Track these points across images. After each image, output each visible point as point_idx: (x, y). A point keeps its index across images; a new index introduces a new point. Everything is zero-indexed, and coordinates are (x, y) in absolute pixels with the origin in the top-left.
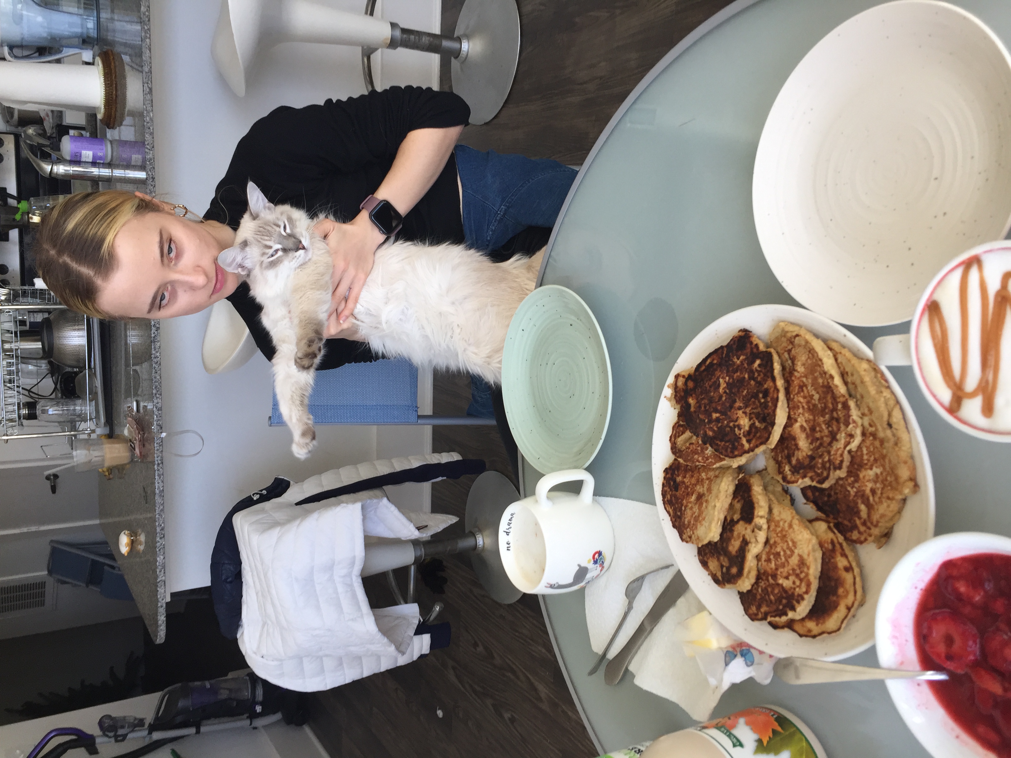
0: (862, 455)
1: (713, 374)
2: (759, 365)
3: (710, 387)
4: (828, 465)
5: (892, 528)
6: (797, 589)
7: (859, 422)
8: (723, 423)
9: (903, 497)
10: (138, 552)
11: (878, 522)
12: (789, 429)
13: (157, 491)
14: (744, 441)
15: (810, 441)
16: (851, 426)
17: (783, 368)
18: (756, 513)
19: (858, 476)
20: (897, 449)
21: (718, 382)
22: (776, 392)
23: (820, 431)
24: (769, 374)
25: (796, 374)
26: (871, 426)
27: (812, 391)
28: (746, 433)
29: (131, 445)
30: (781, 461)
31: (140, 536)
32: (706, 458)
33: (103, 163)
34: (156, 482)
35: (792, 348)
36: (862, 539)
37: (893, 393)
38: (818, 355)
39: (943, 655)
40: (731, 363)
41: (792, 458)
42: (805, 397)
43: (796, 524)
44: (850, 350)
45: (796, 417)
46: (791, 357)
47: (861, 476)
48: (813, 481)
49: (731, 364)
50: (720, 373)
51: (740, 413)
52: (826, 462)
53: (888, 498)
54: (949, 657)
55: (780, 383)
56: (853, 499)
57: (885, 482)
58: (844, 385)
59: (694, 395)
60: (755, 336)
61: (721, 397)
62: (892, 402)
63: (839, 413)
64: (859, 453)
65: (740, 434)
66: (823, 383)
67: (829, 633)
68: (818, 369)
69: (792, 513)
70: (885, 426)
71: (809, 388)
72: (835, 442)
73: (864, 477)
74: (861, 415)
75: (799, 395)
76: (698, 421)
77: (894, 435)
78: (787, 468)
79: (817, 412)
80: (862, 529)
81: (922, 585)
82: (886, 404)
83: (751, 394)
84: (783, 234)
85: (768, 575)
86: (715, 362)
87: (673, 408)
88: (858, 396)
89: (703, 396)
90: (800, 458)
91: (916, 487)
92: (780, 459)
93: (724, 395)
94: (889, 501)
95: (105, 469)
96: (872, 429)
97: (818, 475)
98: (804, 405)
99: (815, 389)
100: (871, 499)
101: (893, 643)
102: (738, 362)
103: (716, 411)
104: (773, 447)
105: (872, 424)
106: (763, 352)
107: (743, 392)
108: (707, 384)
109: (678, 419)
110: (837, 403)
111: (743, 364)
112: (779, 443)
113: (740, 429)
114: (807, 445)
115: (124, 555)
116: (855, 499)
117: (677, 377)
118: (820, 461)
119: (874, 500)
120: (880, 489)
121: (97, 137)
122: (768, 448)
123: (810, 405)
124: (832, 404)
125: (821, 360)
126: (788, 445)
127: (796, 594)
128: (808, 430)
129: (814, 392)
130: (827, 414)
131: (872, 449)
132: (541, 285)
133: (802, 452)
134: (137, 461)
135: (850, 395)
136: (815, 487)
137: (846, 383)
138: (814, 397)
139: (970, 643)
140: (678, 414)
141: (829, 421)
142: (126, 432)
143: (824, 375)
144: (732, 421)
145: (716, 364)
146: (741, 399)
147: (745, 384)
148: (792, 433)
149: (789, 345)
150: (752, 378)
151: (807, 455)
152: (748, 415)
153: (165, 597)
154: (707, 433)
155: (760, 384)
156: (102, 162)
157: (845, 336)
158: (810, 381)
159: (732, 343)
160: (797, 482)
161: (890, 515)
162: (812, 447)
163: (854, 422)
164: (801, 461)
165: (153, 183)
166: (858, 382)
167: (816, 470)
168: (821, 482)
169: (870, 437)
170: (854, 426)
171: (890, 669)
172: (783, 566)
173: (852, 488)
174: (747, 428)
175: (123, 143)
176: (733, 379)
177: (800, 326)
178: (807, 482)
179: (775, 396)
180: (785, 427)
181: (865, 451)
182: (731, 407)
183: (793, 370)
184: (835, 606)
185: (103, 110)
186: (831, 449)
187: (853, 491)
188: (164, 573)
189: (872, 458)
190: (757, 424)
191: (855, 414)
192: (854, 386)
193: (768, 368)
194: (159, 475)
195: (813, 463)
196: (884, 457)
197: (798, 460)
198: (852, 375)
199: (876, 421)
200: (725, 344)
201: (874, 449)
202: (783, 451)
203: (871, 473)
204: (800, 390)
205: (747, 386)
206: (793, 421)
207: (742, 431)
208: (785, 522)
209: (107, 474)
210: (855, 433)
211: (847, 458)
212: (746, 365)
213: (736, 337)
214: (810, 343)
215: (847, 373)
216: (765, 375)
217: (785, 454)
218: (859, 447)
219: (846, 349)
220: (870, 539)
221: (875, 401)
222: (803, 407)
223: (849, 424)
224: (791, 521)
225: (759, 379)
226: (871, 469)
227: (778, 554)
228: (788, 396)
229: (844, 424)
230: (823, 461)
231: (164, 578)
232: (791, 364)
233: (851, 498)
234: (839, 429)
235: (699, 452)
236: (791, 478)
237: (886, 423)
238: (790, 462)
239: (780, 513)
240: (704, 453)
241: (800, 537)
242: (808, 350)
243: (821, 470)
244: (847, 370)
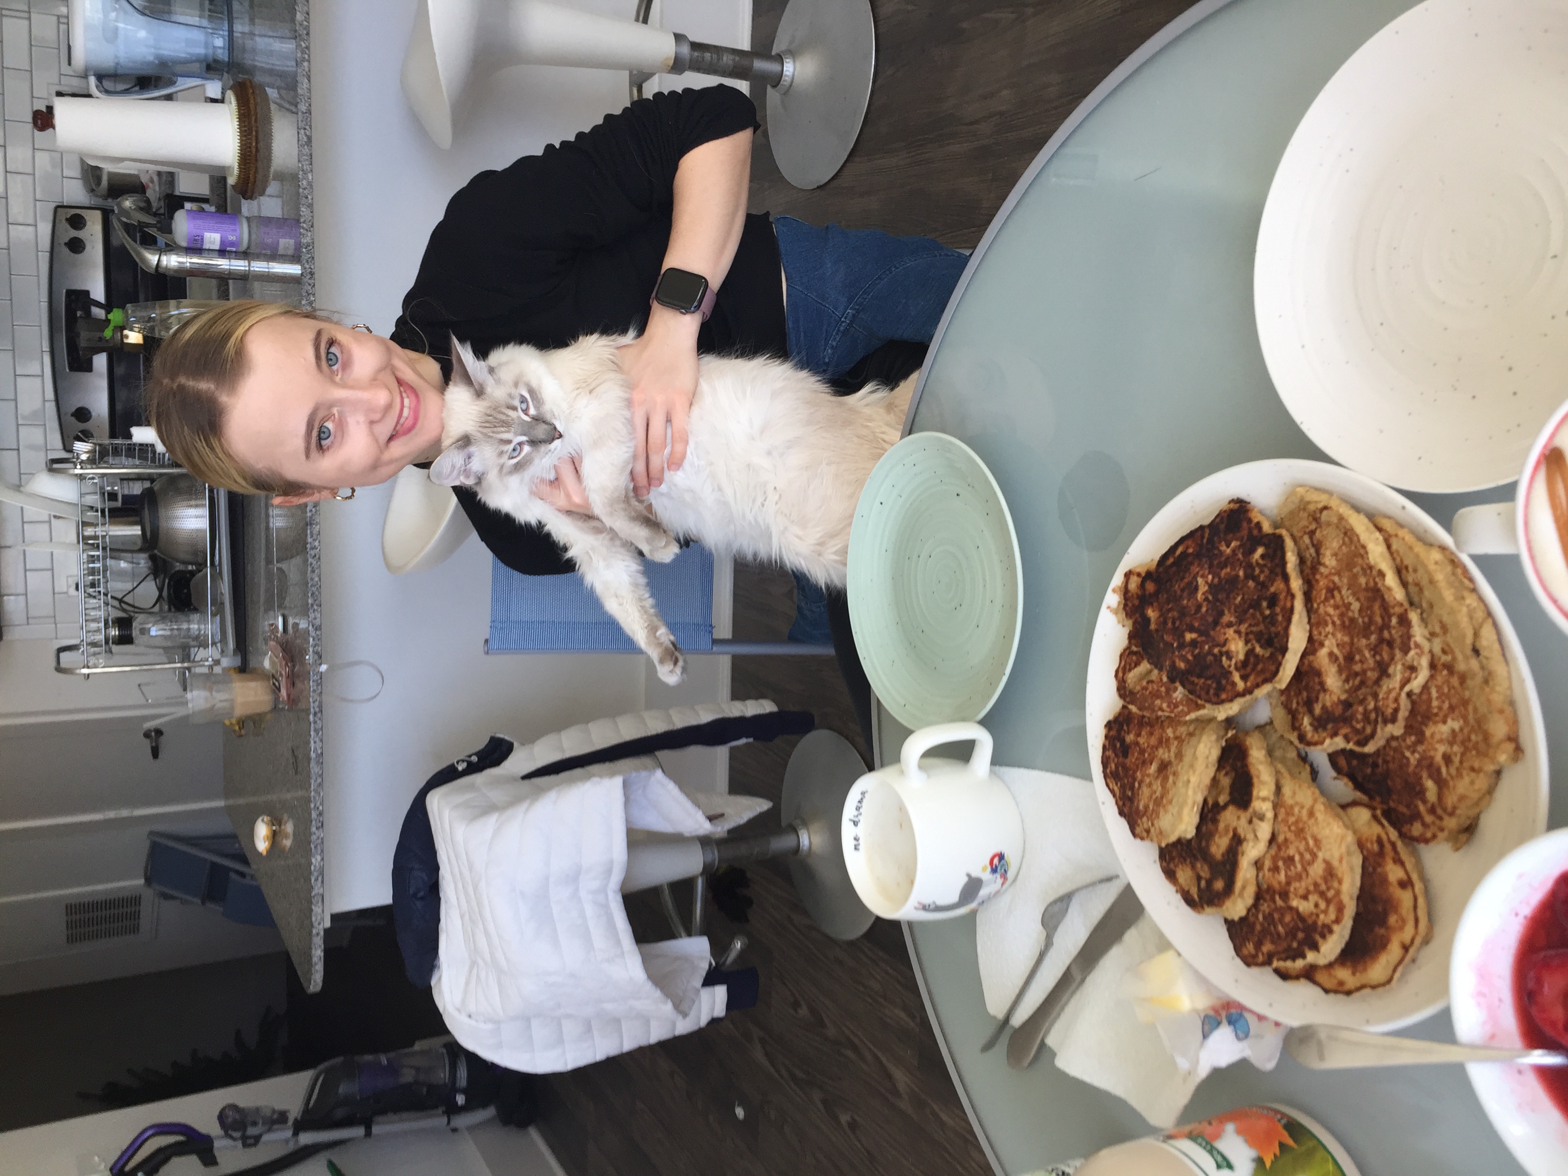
0: (1430, 700)
1: (1187, 570)
2: (1263, 556)
3: (1183, 590)
4: (1373, 716)
5: (1477, 818)
6: (1322, 916)
7: (1426, 646)
8: (1202, 648)
9: (1498, 768)
10: (283, 849)
11: (1455, 808)
12: (1311, 658)
13: (313, 755)
14: (1236, 677)
15: (1344, 676)
16: (1412, 653)
17: (1302, 560)
18: (1255, 793)
19: (1422, 733)
20: (1487, 689)
21: (1195, 583)
22: (1289, 598)
23: (1361, 661)
24: (1278, 570)
25: (1322, 569)
26: (1444, 652)
27: (1348, 597)
28: (1239, 665)
29: (274, 684)
30: (1296, 710)
31: (286, 824)
32: (1174, 704)
33: (236, 252)
34: (312, 741)
35: (1316, 529)
36: (1429, 835)
37: (1481, 599)
38: (1359, 540)
39: (1560, 1024)
40: (1216, 552)
41: (1315, 705)
42: (1336, 607)
43: (1320, 811)
44: (1413, 532)
45: (1322, 638)
46: (1315, 542)
47: (1428, 733)
48: (1348, 742)
49: (1217, 555)
50: (1198, 569)
51: (1230, 632)
52: (1371, 711)
53: (1473, 769)
55: (1296, 584)
56: (1415, 773)
57: (1467, 744)
58: (1401, 587)
59: (1155, 604)
60: (1256, 510)
61: (1199, 607)
62: (1480, 614)
63: (1393, 632)
64: (1424, 697)
65: (1230, 666)
66: (1367, 584)
67: (1373, 987)
68: (1360, 561)
69: (1313, 793)
70: (1469, 652)
71: (1344, 592)
72: (1385, 679)
73: (1432, 735)
74: (1428, 635)
75: (1327, 604)
76: (1162, 645)
77: (1483, 668)
78: (1306, 721)
79: (1356, 630)
80: (1429, 819)
81: (1527, 909)
82: (1471, 618)
83: (1248, 602)
84: (1303, 346)
85: (1274, 892)
86: (1190, 550)
87: (1120, 626)
88: (1424, 605)
89: (1170, 606)
90: (1328, 704)
91: (1518, 751)
92: (1294, 706)
93: (1205, 604)
94: (1473, 775)
95: (234, 721)
96: (1447, 658)
97: (1357, 732)
98: (1336, 619)
99: (1354, 594)
100: (1444, 770)
101: (1479, 1004)
102: (1228, 551)
103: (1192, 629)
104: (1283, 686)
105: (1446, 648)
106: (1268, 535)
107: (1235, 599)
108: (1177, 586)
109: (1130, 642)
110: (1390, 617)
111: (1237, 555)
112: (1294, 681)
113: (1230, 658)
114: (1340, 684)
115: (261, 854)
116: (1417, 771)
117: (1128, 575)
118: (1361, 709)
119: (1448, 773)
120: (1459, 755)
121: (227, 211)
122: (1275, 688)
123: (1346, 619)
124: (1382, 617)
125: (1364, 547)
126: (1307, 683)
127: (1320, 923)
128: (1341, 659)
129: (1351, 599)
130: (1372, 633)
131: (1446, 690)
132: (910, 434)
133: (1330, 695)
134: (283, 709)
135: (1411, 604)
136: (1351, 751)
137: (1404, 584)
138: (1352, 607)
140: (1129, 634)
141: (1376, 646)
142: (267, 664)
143: (1368, 572)
144: (1218, 645)
145: (1192, 554)
146: (1232, 611)
147: (1239, 587)
148: (1316, 665)
149: (1310, 523)
150: (1249, 576)
151: (1339, 699)
152: (1243, 635)
153: (323, 919)
154: (1177, 664)
155: (1263, 586)
156: (234, 249)
157: (1404, 508)
158: (1345, 581)
159: (1218, 520)
160: (1322, 743)
161: (1475, 796)
162: (1347, 687)
163: (1417, 646)
164: (1330, 709)
165: (311, 282)
166: (1424, 582)
167: (1354, 723)
168: (1362, 743)
169: (1443, 671)
170: (1417, 654)
171: (1473, 1047)
172: (1299, 877)
173: (1413, 752)
174: (1241, 657)
176: (1219, 578)
177: (1330, 493)
178: (1339, 743)
179: (1289, 604)
180: (1304, 655)
181: (1434, 693)
182: (1216, 623)
183: (1317, 563)
184: (1382, 945)
185: (236, 170)
186: (1378, 690)
187: (1413, 759)
188: (323, 882)
189: (1446, 705)
190: (1258, 649)
191: (1418, 633)
192: (1418, 588)
193: (1277, 561)
194: (315, 730)
195: (1348, 713)
196: (1465, 703)
197: (1324, 707)
198: (1415, 571)
199: (1452, 645)
200: (1207, 522)
201: (1449, 690)
202: (1300, 693)
203: (1444, 729)
204: (1329, 595)
205: (1242, 589)
206: (1316, 645)
207: (1234, 661)
208: (1302, 807)
209: (237, 728)
210: (1419, 664)
211: (1405, 705)
212: (1240, 556)
213: (1225, 511)
214: (1347, 521)
215: (1407, 568)
216: (1272, 571)
217: (1302, 699)
218: (1425, 687)
219: (1406, 530)
220: (1441, 835)
221: (1452, 612)
222: (1334, 623)
223: (1409, 649)
224: (1312, 807)
226: (1445, 722)
227: (1290, 860)
228: (1309, 606)
229: (1401, 650)
230: (1365, 710)
231: (321, 890)
232: (1314, 554)
233: (1411, 769)
234: (1392, 658)
235: (1164, 694)
236: (1313, 736)
237: (1470, 647)
238: (1311, 711)
239: (1294, 793)
240: (1171, 696)
241: (1327, 832)
242: (1343, 530)
243: (1362, 724)
244: (1406, 562)
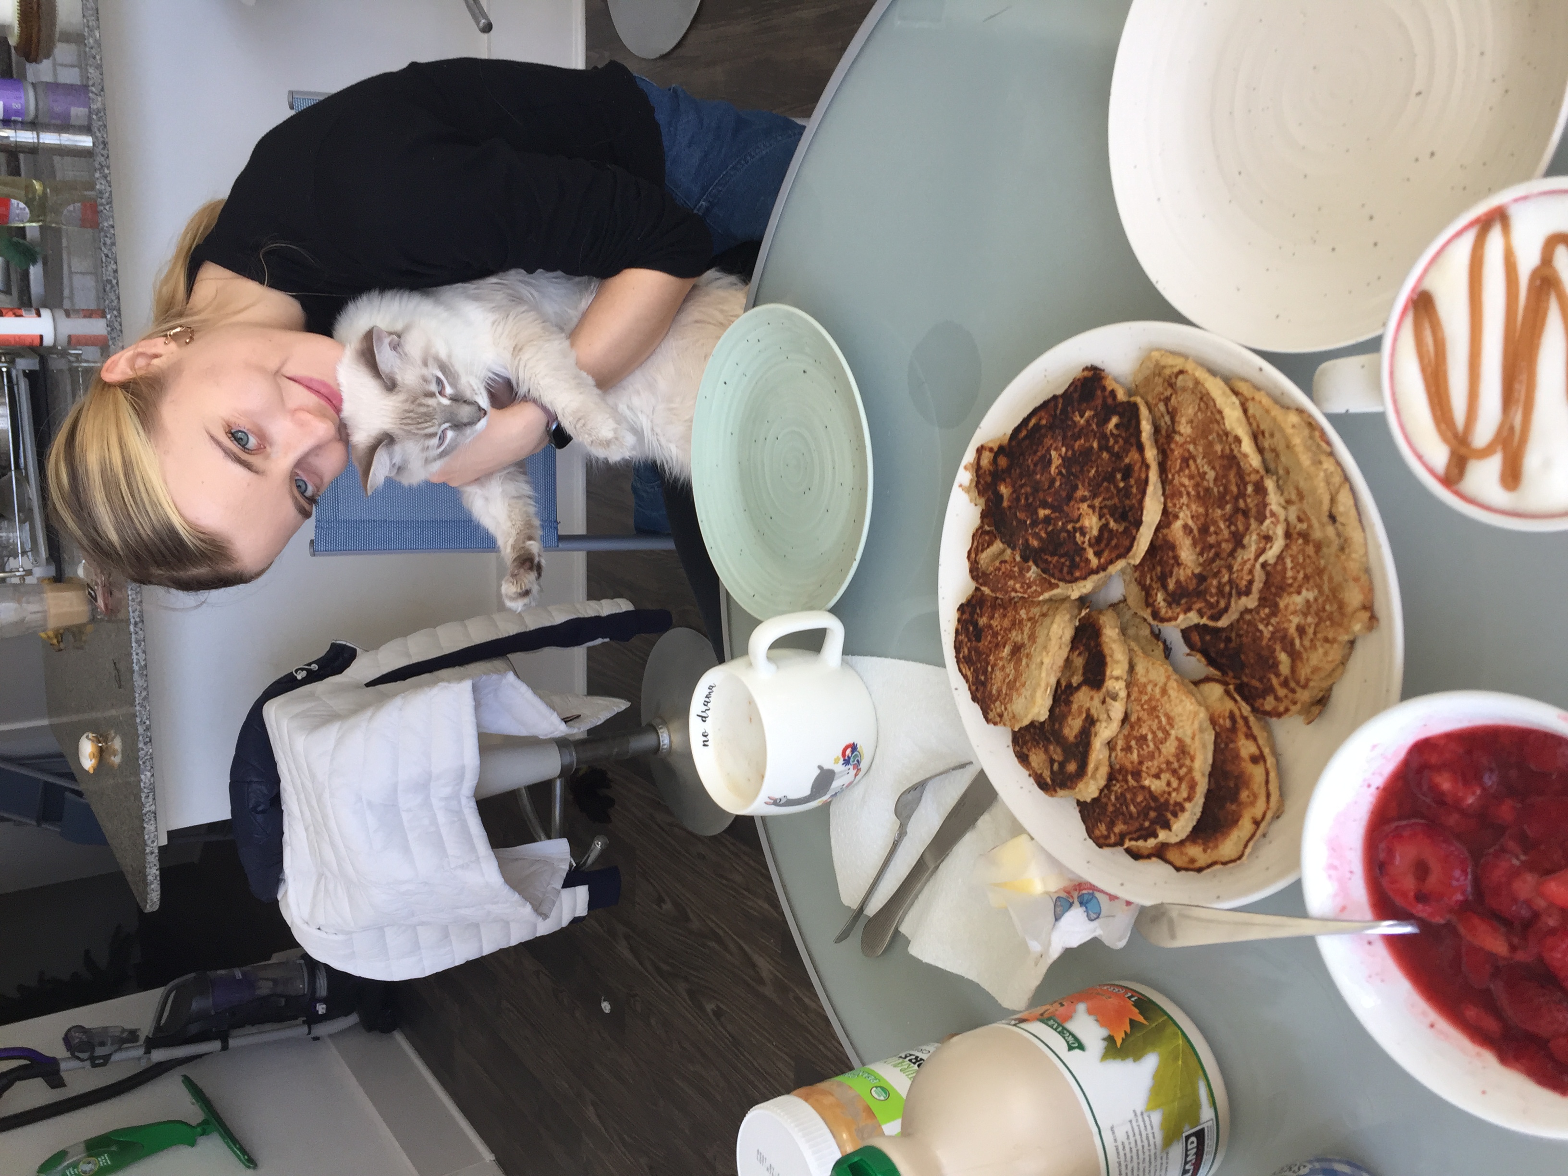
0: (1285, 569)
1: (1040, 443)
2: (1117, 426)
3: (1035, 465)
4: (1227, 589)
5: (1330, 689)
6: (1174, 794)
7: (1282, 514)
8: (1055, 525)
9: (1351, 637)
10: (111, 767)
11: (1308, 680)
12: (1165, 531)
13: (136, 668)
14: (1090, 554)
15: (1198, 549)
16: (1267, 522)
17: (1157, 429)
18: (1108, 673)
19: (1276, 605)
20: (1343, 557)
21: (1048, 456)
22: (1144, 469)
23: (1216, 533)
24: (1133, 440)
25: (1177, 438)
26: (1300, 520)
27: (1203, 466)
28: (1093, 541)
29: (90, 593)
30: (1150, 585)
31: (112, 740)
32: (1027, 584)
33: (22, 123)
34: (134, 654)
35: (1171, 395)
36: (1281, 709)
37: (1338, 464)
38: (1215, 405)
39: (1412, 894)
40: (1070, 423)
41: (1169, 580)
42: (1191, 477)
43: (1173, 688)
44: (1269, 395)
45: (1177, 510)
46: (1170, 410)
47: (1282, 605)
48: (1202, 617)
49: (1070, 425)
50: (1051, 441)
51: (1084, 506)
52: (1225, 584)
53: (1326, 640)
54: (1421, 897)
55: (1151, 454)
56: (1267, 645)
57: (1321, 614)
58: (1257, 453)
59: (1008, 480)
60: (1110, 377)
61: (1053, 481)
62: (1337, 479)
63: (1249, 500)
64: (1279, 568)
65: (1083, 543)
66: (1222, 451)
67: (1225, 863)
68: (1216, 427)
69: (1166, 671)
70: (1325, 519)
71: (1199, 461)
72: (1239, 551)
73: (1286, 607)
74: (1284, 503)
75: (1181, 474)
76: (1015, 523)
77: (1339, 535)
78: (1160, 597)
79: (1212, 501)
80: (1282, 692)
81: (1379, 781)
82: (1328, 483)
83: (1103, 474)
84: (1159, 199)
85: (1127, 772)
86: (1044, 422)
87: (973, 505)
88: (1281, 472)
89: (1023, 482)
90: (1182, 578)
91: (1373, 619)
92: (1148, 582)
93: (1058, 478)
94: (1327, 646)
95: (51, 634)
96: (1304, 526)
97: (1211, 606)
98: (1190, 489)
99: (1210, 463)
100: (1297, 642)
101: (1330, 877)
102: (1082, 421)
103: (1045, 505)
104: (1137, 561)
105: (1302, 516)
106: (1122, 403)
107: (1089, 472)
108: (1030, 461)
109: (982, 522)
110: (1245, 484)
111: (1090, 425)
112: (1148, 557)
113: (1083, 534)
114: (1194, 557)
115: (87, 772)
116: (1270, 643)
117: (980, 450)
118: (1215, 582)
119: (1302, 645)
120: (1313, 627)
121: (11, 77)
122: (1129, 564)
123: (1200, 489)
124: (1238, 486)
125: (1220, 412)
126: (1162, 558)
127: (1172, 802)
128: (1196, 531)
129: (1206, 468)
130: (1227, 503)
131: (1301, 560)
132: (754, 305)
133: (1184, 569)
134: (102, 620)
135: (1268, 471)
136: (1205, 625)
137: (1260, 450)
138: (1207, 477)
139: (1457, 873)
140: (981, 513)
141: (1231, 516)
142: (81, 572)
143: (1224, 438)
144: (1071, 521)
145: (1045, 426)
146: (1086, 484)
147: (1093, 459)
148: (1170, 538)
149: (1166, 389)
150: (1103, 447)
151: (1193, 573)
152: (1097, 510)
153: (156, 837)
154: (1030, 542)
155: (1117, 457)
156: (20, 119)
157: (1261, 369)
158: (1201, 449)
159: (1072, 389)
160: (1176, 619)
161: (1329, 667)
162: (1201, 560)
163: (1273, 514)
164: (1184, 584)
165: (105, 152)
166: (1281, 447)
167: (1208, 598)
168: (1216, 617)
169: (1297, 539)
170: (1272, 522)
171: (1324, 919)
172: (1151, 757)
173: (1267, 625)
174: (1095, 532)
175: (54, 87)
176: (1073, 450)
177: (1186, 357)
178: (1193, 618)
179: (1143, 476)
180: (1158, 529)
181: (1289, 564)
182: (1070, 498)
183: (1172, 431)
184: (1234, 821)
185: (16, 30)
186: (1233, 562)
187: (1267, 631)
188: (154, 799)
189: (1301, 575)
190: (1112, 524)
191: (1274, 500)
192: (1274, 454)
193: (1131, 430)
194: (137, 641)
195: (1202, 587)
196: (1320, 572)
197: (1178, 582)
198: (1272, 435)
199: (1309, 513)
200: (1060, 392)
201: (1304, 560)
202: (1154, 568)
203: (1298, 600)
204: (1184, 465)
205: (1096, 460)
206: (1171, 517)
207: (1087, 537)
208: (1156, 685)
209: (55, 641)
210: (1274, 533)
211: (1259, 576)
212: (1094, 427)
213: (1079, 380)
214: (1203, 385)
215: (1263, 433)
216: (1126, 441)
217: (1156, 574)
218: (1280, 558)
219: (1262, 393)
220: (1294, 708)
221: (1309, 477)
222: (1188, 494)
223: (1265, 518)
224: (1165, 684)
225: (1116, 448)
226: (1299, 593)
227: (1144, 738)
228: (1164, 476)
229: (1256, 519)
230: (1220, 582)
231: (153, 807)
232: (1169, 423)
233: (1264, 642)
234: (1247, 529)
235: (1016, 574)
236: (1167, 612)
237: (1328, 514)
238: (1164, 587)
239: (1147, 671)
240: (1024, 576)
241: (1179, 709)
242: (1199, 395)
243: (1216, 598)
244: (1262, 427)
